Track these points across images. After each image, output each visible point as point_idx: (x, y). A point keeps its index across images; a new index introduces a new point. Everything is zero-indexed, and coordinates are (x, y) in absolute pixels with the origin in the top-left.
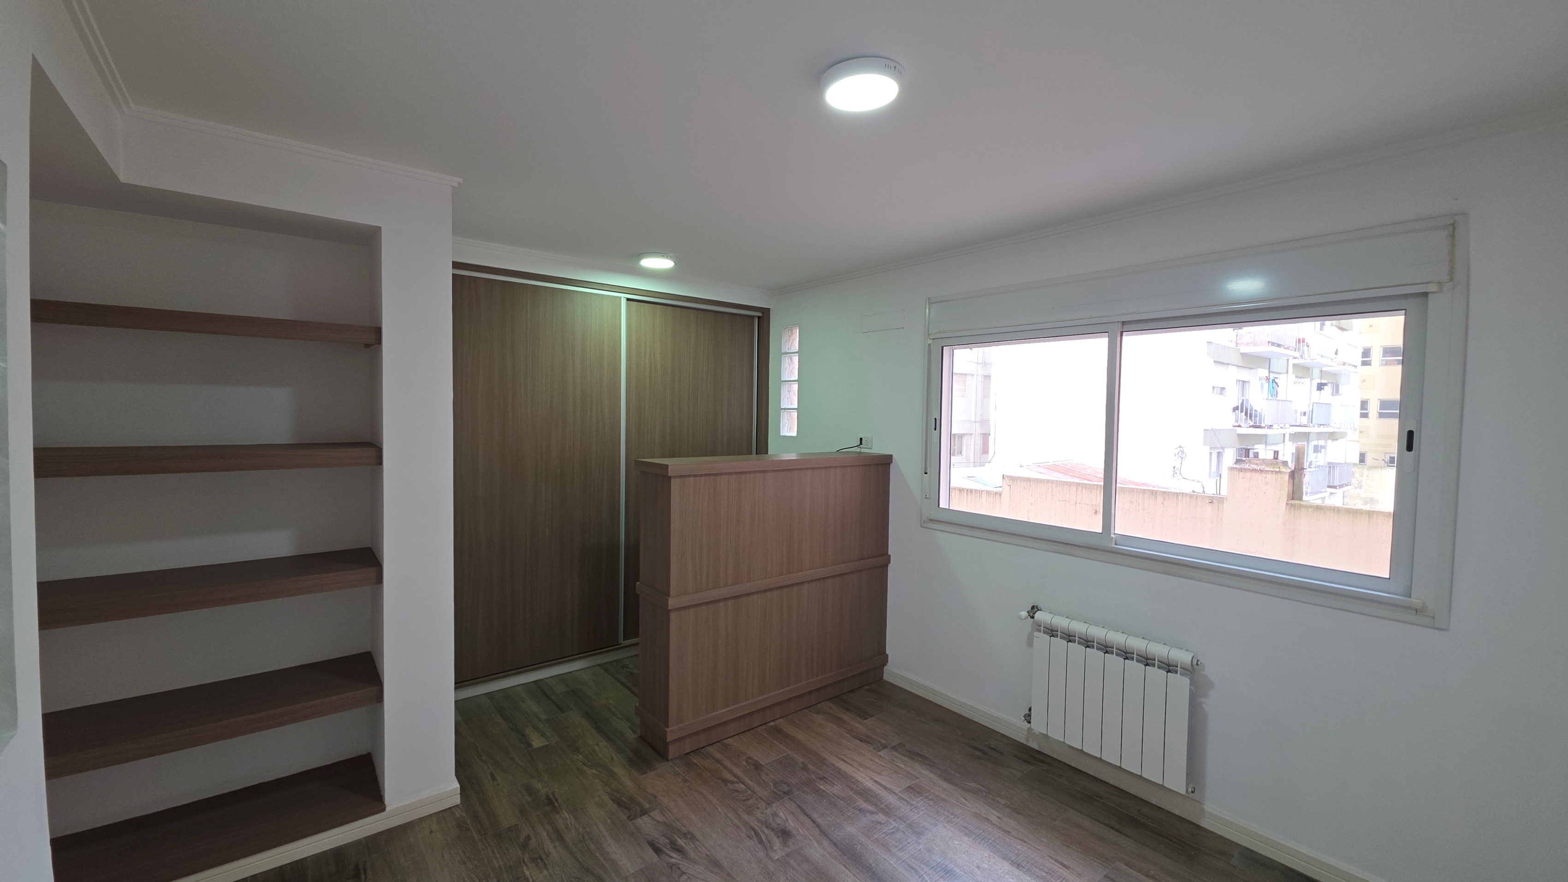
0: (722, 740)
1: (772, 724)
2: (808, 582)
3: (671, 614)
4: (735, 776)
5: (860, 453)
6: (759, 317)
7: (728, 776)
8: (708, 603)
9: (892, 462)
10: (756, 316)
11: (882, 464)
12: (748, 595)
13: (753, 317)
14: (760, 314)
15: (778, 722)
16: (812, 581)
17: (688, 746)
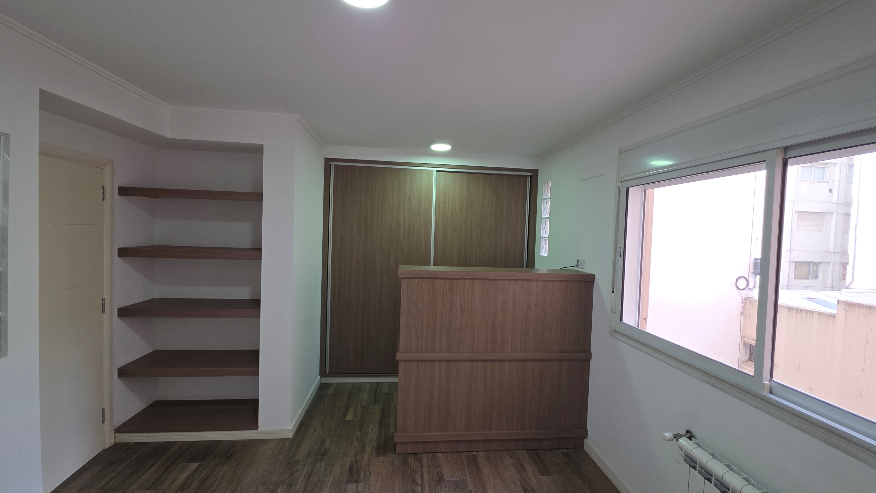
0: (436, 453)
1: (475, 453)
2: (510, 361)
3: (399, 363)
4: (422, 480)
5: (578, 271)
6: (531, 176)
7: (418, 479)
8: (426, 361)
9: (595, 280)
10: (529, 175)
11: (585, 281)
12: (458, 361)
13: (526, 176)
14: (531, 174)
15: (480, 453)
16: (514, 360)
17: (410, 449)
